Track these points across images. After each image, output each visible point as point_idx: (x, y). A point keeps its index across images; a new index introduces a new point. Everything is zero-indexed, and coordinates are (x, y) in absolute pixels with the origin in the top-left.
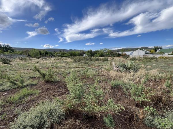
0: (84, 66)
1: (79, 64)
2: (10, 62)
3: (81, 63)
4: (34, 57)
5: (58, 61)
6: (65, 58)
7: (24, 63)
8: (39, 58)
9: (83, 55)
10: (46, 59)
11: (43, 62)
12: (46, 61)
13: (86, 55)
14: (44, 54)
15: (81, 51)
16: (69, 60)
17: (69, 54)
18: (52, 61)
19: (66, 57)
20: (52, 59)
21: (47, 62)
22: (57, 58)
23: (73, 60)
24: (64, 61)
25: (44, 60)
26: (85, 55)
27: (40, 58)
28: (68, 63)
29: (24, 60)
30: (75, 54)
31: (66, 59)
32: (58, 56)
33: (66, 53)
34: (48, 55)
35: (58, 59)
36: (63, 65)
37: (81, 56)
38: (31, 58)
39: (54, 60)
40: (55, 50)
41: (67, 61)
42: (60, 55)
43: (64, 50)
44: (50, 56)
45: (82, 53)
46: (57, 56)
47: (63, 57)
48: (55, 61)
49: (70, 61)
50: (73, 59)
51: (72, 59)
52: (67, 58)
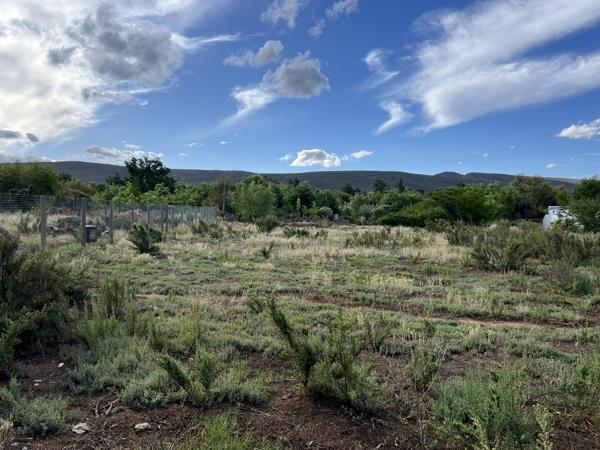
0: (560, 313)
1: (517, 287)
2: (161, 245)
3: (529, 280)
4: (250, 220)
5: (368, 251)
6: (406, 231)
7: (210, 253)
8: (269, 227)
9: (540, 216)
10: (305, 233)
11: (289, 251)
12: (303, 246)
13: (567, 215)
14: (293, 202)
15: (528, 180)
16: (438, 247)
17: (438, 209)
18: (333, 252)
19: (416, 223)
20: (337, 233)
21: (308, 257)
22: (361, 231)
23: (462, 253)
24: (406, 251)
25: (293, 239)
26: (552, 216)
27: (275, 225)
28: (429, 273)
29: (208, 237)
30: (480, 206)
31: (417, 242)
32: (369, 219)
33: (414, 201)
34: (314, 210)
35: (368, 241)
36: (403, 283)
37: (523, 222)
38: (238, 226)
39: (348, 243)
40: (350, 183)
41: (424, 252)
42: (379, 213)
43: (401, 180)
44: (321, 215)
45: (530, 198)
46: (362, 218)
47: (394, 223)
48: (350, 251)
49: (446, 256)
50: (466, 241)
51: (454, 241)
52: (425, 235)
